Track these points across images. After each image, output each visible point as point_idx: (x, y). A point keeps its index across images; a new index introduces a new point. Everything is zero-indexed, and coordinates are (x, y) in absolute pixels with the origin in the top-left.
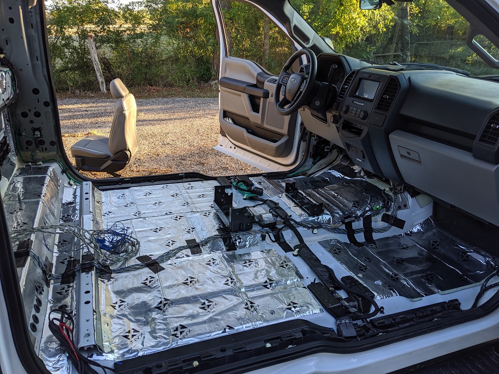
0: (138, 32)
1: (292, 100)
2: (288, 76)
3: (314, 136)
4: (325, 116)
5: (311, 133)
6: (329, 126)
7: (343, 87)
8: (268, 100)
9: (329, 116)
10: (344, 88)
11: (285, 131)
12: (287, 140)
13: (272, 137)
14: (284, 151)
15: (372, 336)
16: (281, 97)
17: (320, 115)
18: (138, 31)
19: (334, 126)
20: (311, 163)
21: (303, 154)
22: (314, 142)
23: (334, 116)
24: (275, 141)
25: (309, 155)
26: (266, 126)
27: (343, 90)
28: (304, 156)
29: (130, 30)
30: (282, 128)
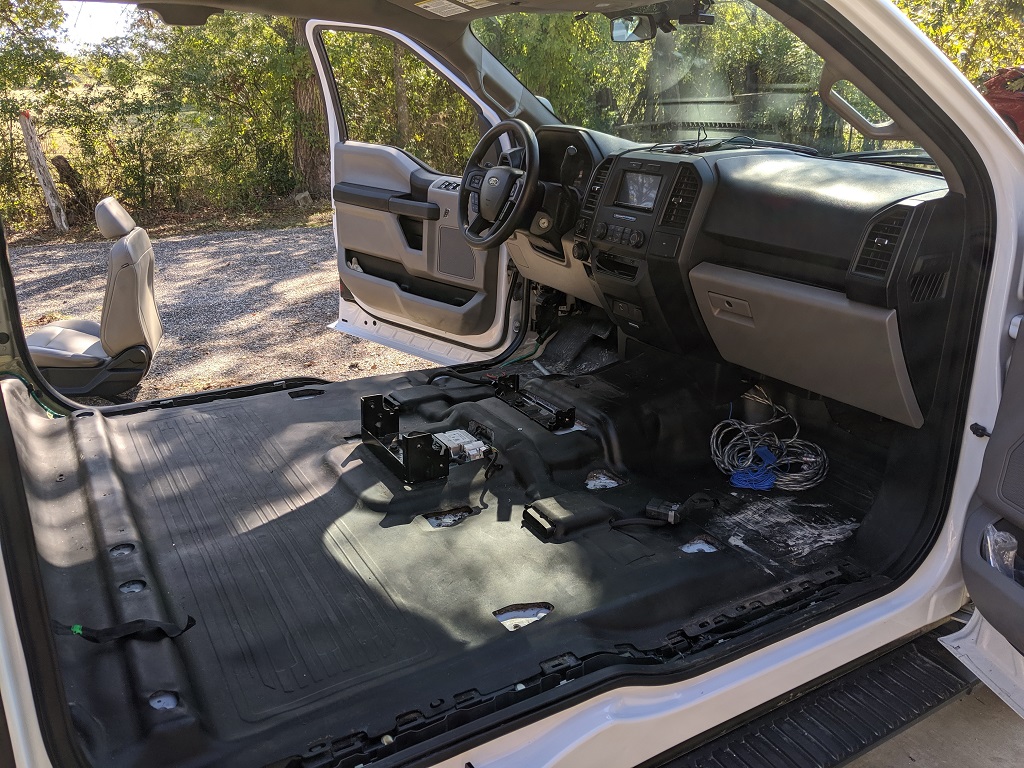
0: (130, 101)
1: (495, 221)
2: (481, 173)
3: (536, 288)
4: (560, 248)
5: (530, 282)
6: (568, 265)
7: (591, 191)
8: (438, 223)
9: (568, 247)
10: (594, 191)
11: (478, 282)
12: (484, 300)
13: (451, 295)
14: (479, 322)
15: (706, 647)
16: (472, 216)
17: (549, 246)
18: (130, 98)
19: (578, 264)
20: (534, 341)
21: (518, 324)
22: (535, 299)
23: (580, 245)
24: (460, 304)
25: (529, 324)
26: (438, 275)
27: (593, 194)
28: (519, 328)
29: (111, 98)
30: (472, 276)
